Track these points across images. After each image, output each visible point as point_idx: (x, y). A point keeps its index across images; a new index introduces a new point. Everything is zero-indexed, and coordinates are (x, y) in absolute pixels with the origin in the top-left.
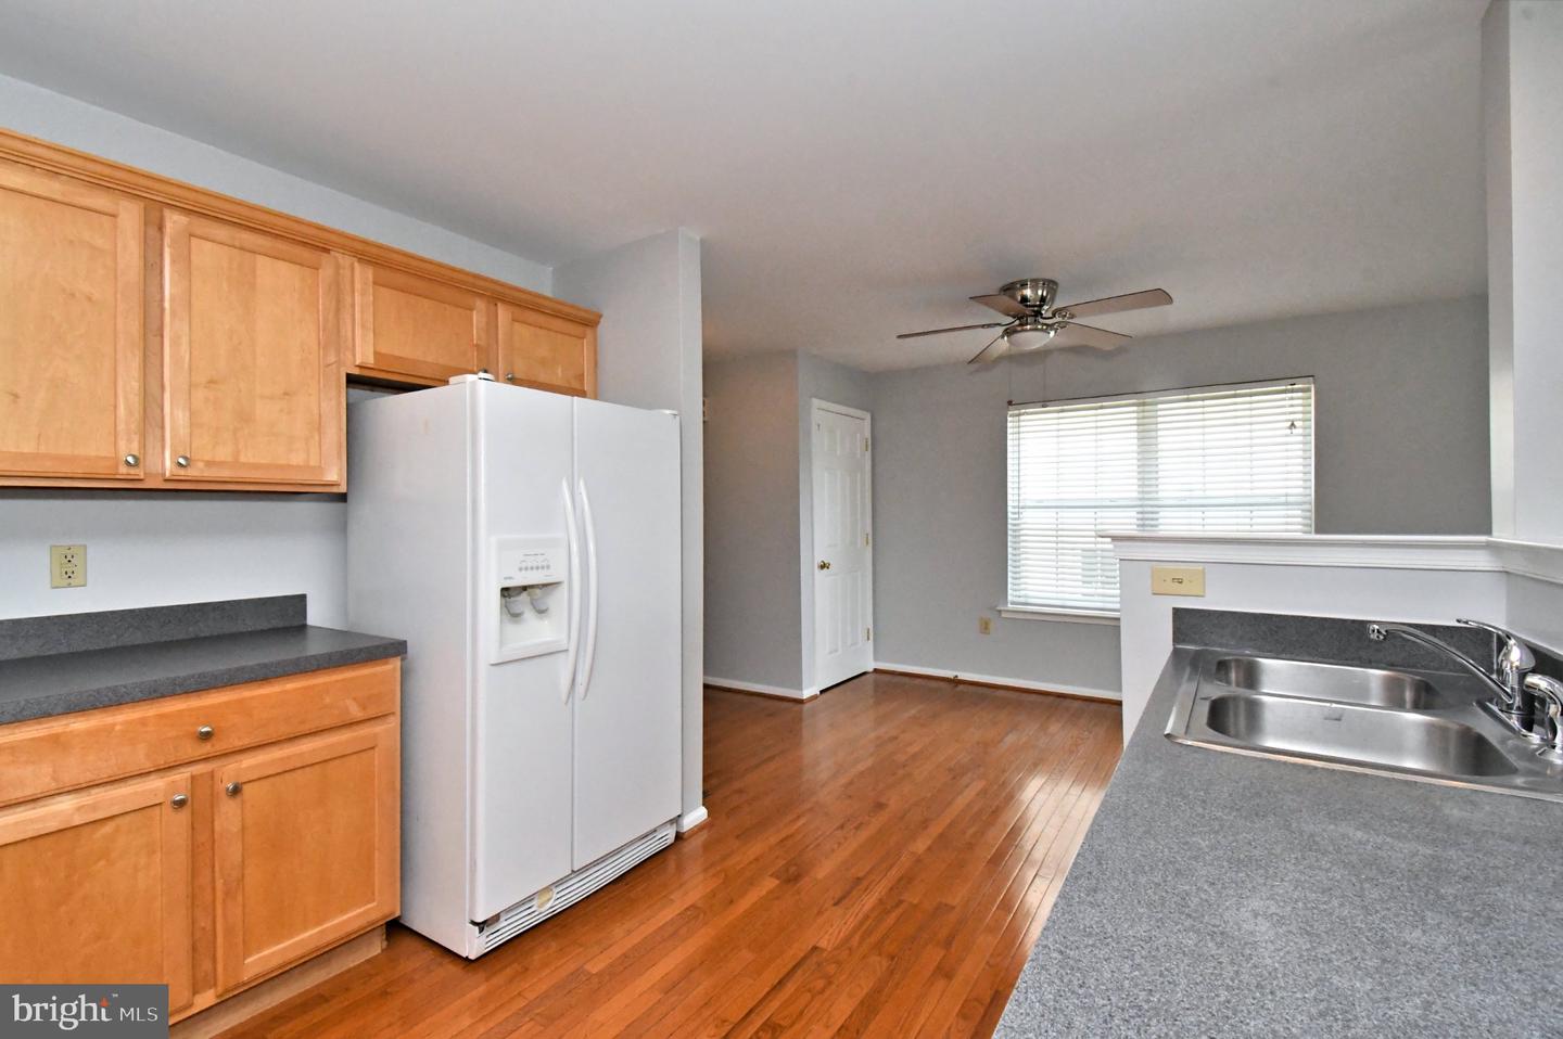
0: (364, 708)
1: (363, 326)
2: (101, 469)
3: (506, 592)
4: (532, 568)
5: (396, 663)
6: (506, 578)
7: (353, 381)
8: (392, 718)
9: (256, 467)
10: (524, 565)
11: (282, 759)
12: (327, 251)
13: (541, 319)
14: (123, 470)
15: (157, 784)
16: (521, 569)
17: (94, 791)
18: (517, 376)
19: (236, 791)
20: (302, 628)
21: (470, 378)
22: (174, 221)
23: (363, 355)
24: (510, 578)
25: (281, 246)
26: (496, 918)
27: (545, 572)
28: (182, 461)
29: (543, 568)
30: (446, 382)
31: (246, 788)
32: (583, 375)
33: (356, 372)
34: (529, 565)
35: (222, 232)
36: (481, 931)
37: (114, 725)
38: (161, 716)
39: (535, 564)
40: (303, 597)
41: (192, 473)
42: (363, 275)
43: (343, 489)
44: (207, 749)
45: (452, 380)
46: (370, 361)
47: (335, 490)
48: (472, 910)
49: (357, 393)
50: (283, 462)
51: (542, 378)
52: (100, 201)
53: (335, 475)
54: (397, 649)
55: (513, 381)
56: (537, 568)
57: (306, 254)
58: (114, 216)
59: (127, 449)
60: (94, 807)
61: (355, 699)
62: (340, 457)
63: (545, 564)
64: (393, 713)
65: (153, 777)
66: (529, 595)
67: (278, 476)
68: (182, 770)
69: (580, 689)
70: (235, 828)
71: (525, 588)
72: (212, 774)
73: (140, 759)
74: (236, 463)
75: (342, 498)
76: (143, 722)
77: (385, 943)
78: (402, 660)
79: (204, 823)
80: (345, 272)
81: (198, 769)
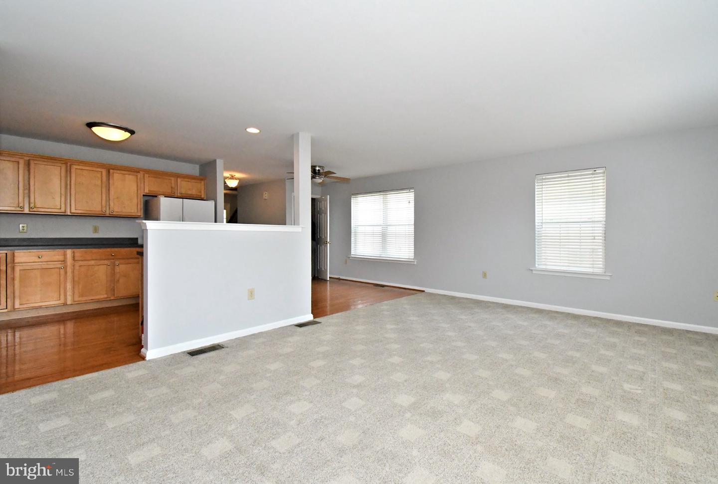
1: (146, 186)
2: (99, 213)
7: (145, 196)
9: (125, 212)
12: (139, 172)
13: (189, 180)
14: (102, 213)
15: (105, 262)
17: (97, 261)
18: (182, 193)
19: (118, 265)
22: (111, 171)
23: (146, 191)
25: (130, 172)
28: (112, 212)
31: (120, 265)
32: (201, 191)
33: (145, 194)
35: (119, 172)
37: (100, 251)
38: (107, 251)
40: (137, 238)
41: (114, 213)
42: (147, 175)
43: (142, 217)
44: (113, 257)
46: (148, 192)
47: (140, 217)
50: (130, 212)
51: (190, 192)
52: (99, 169)
53: (140, 214)
57: (135, 174)
58: (102, 172)
59: (104, 209)
60: (97, 263)
62: (141, 210)
65: (105, 260)
67: (129, 214)
68: (109, 260)
70: (118, 271)
72: (114, 262)
73: (103, 257)
74: (122, 212)
76: (104, 251)
79: (114, 269)
80: (142, 176)
81: (112, 260)
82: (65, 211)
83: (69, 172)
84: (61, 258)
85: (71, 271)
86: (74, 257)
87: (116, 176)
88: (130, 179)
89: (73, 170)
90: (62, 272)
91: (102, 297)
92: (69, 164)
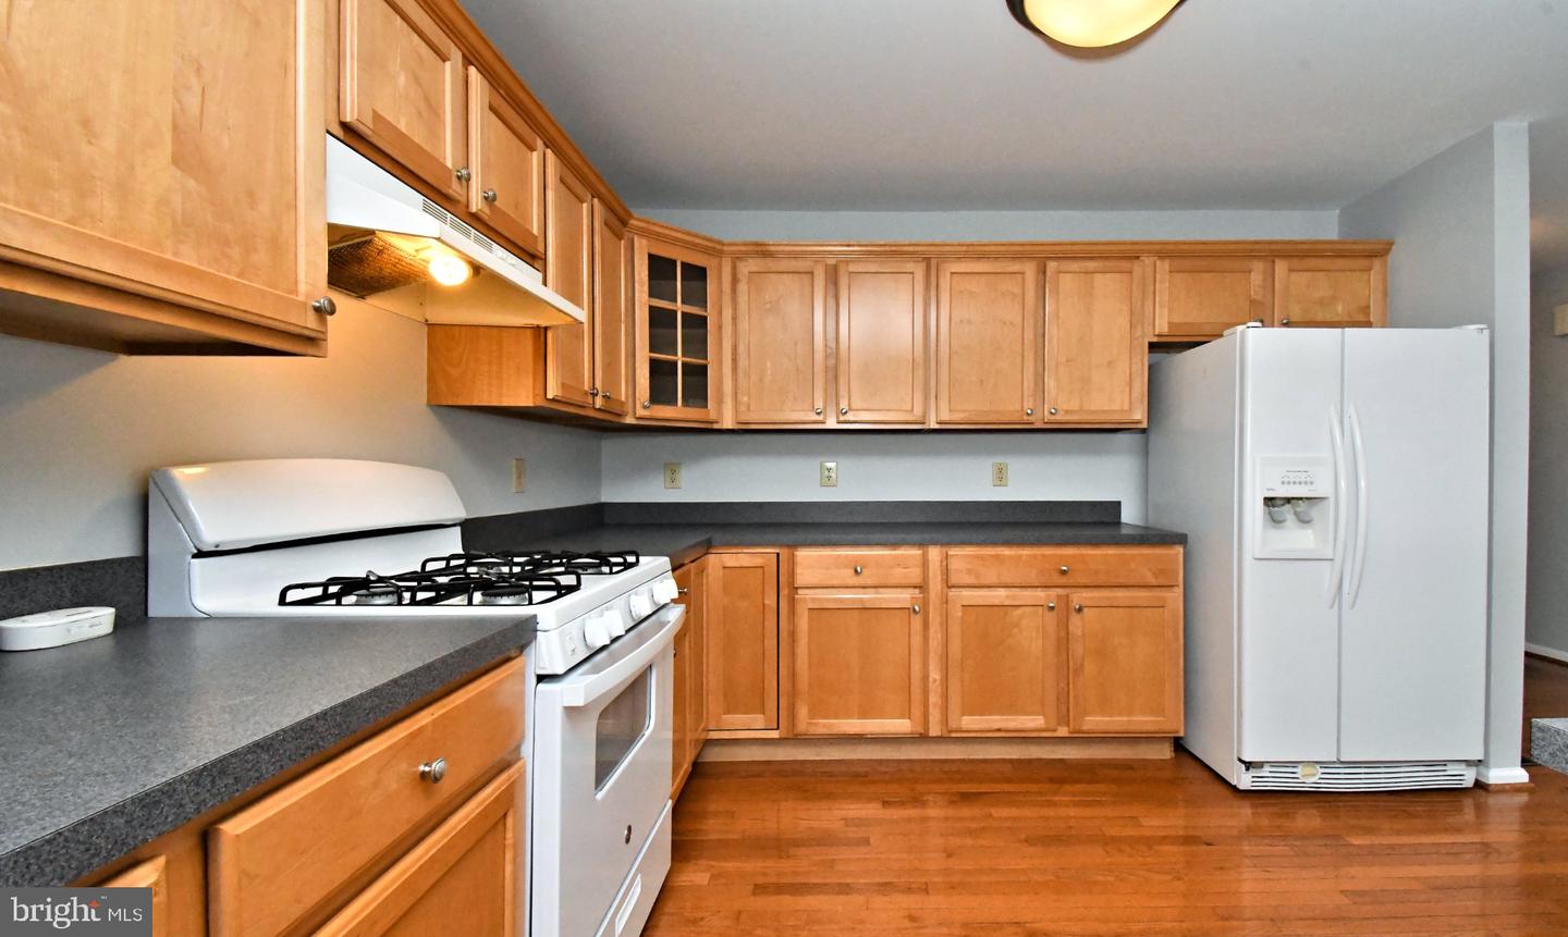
0: (1156, 577)
1: (1161, 306)
2: (1015, 418)
3: (1269, 501)
4: (1294, 483)
5: (1180, 549)
6: (1268, 490)
7: (1153, 347)
8: (1176, 589)
9: (1094, 412)
10: (1286, 480)
11: (1108, 598)
12: (1138, 257)
13: (1322, 263)
14: (1025, 418)
15: (1040, 594)
16: (1283, 483)
17: (1013, 589)
18: (1293, 319)
19: (1080, 610)
20: (1118, 523)
21: (1240, 328)
22: (1052, 266)
23: (1162, 326)
24: (1272, 490)
25: (1108, 264)
26: (1260, 765)
27: (1309, 487)
28: (1053, 411)
29: (1306, 483)
30: (1221, 336)
31: (1086, 610)
32: (1369, 307)
33: (1155, 340)
34: (1292, 480)
35: (1075, 266)
36: (1247, 769)
37: (1021, 556)
38: (1043, 555)
39: (1298, 480)
40: (1119, 503)
41: (1058, 418)
42: (1164, 266)
43: (1145, 425)
44: (1063, 580)
45: (1225, 333)
46: (1165, 330)
47: (1140, 426)
48: (1239, 750)
49: (1158, 356)
50: (1106, 408)
51: (1320, 317)
52: (1016, 267)
53: (1139, 415)
54: (1181, 539)
55: (1287, 325)
56: (1300, 483)
57: (1125, 265)
58: (1023, 273)
59: (1028, 405)
60: (1014, 597)
61: (1150, 569)
62: (1142, 402)
63: (1309, 479)
64: (1177, 586)
65: (1039, 589)
66: (1293, 507)
67: (1103, 418)
68: (1053, 589)
69: (1347, 598)
70: (1079, 632)
71: (1288, 500)
72: (1067, 596)
73: (1033, 578)
74: (1081, 410)
75: (1144, 431)
76: (1035, 556)
77: (1173, 754)
78: (1185, 547)
79: (1064, 624)
80: (1149, 270)
81: (1061, 591)
82: (924, 417)
83: (933, 293)
84: (914, 575)
85: (938, 620)
86: (946, 572)
87: (1067, 281)
88: (1108, 285)
89: (945, 282)
90: (917, 621)
91: (1033, 722)
92: (933, 262)
